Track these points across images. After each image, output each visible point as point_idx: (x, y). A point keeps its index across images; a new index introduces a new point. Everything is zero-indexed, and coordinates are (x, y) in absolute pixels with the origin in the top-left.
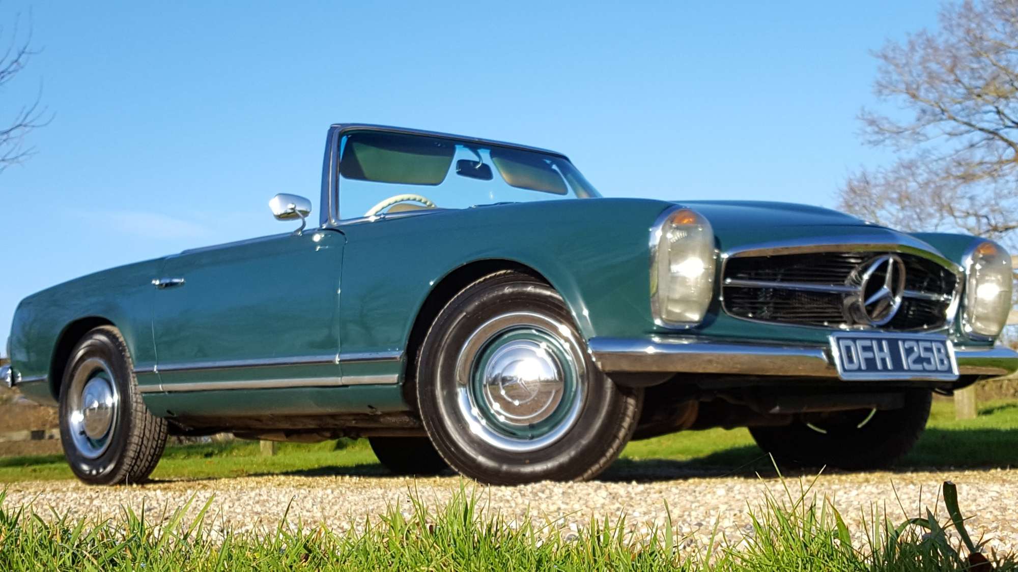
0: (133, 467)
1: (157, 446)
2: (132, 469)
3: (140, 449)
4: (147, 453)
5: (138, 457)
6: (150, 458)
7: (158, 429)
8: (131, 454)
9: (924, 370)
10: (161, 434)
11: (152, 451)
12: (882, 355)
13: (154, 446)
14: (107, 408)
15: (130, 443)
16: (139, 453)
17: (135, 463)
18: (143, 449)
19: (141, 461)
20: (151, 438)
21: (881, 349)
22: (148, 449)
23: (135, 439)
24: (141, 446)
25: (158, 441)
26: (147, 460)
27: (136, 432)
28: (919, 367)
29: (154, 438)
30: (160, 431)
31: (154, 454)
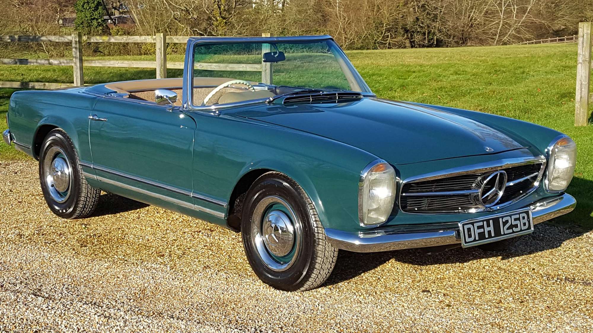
0: (82, 212)
1: (95, 201)
2: (82, 213)
3: (86, 203)
4: (90, 204)
5: (85, 207)
6: (91, 207)
7: (95, 192)
8: (81, 206)
9: (513, 232)
10: (97, 194)
11: (92, 203)
12: (489, 229)
13: (93, 201)
14: (66, 174)
15: (80, 200)
16: (85, 205)
17: (83, 210)
18: (87, 203)
19: (87, 208)
20: (91, 197)
21: (488, 225)
22: (90, 203)
23: (82, 199)
24: (86, 202)
25: (95, 198)
26: (90, 208)
27: (83, 195)
28: (511, 231)
29: (93, 197)
30: (96, 193)
31: (94, 204)
